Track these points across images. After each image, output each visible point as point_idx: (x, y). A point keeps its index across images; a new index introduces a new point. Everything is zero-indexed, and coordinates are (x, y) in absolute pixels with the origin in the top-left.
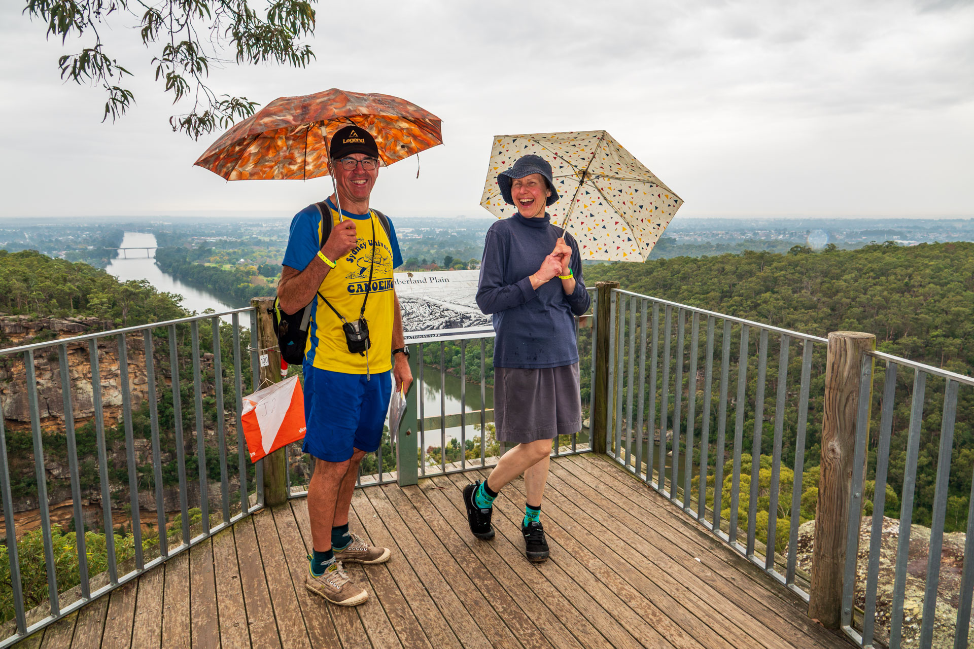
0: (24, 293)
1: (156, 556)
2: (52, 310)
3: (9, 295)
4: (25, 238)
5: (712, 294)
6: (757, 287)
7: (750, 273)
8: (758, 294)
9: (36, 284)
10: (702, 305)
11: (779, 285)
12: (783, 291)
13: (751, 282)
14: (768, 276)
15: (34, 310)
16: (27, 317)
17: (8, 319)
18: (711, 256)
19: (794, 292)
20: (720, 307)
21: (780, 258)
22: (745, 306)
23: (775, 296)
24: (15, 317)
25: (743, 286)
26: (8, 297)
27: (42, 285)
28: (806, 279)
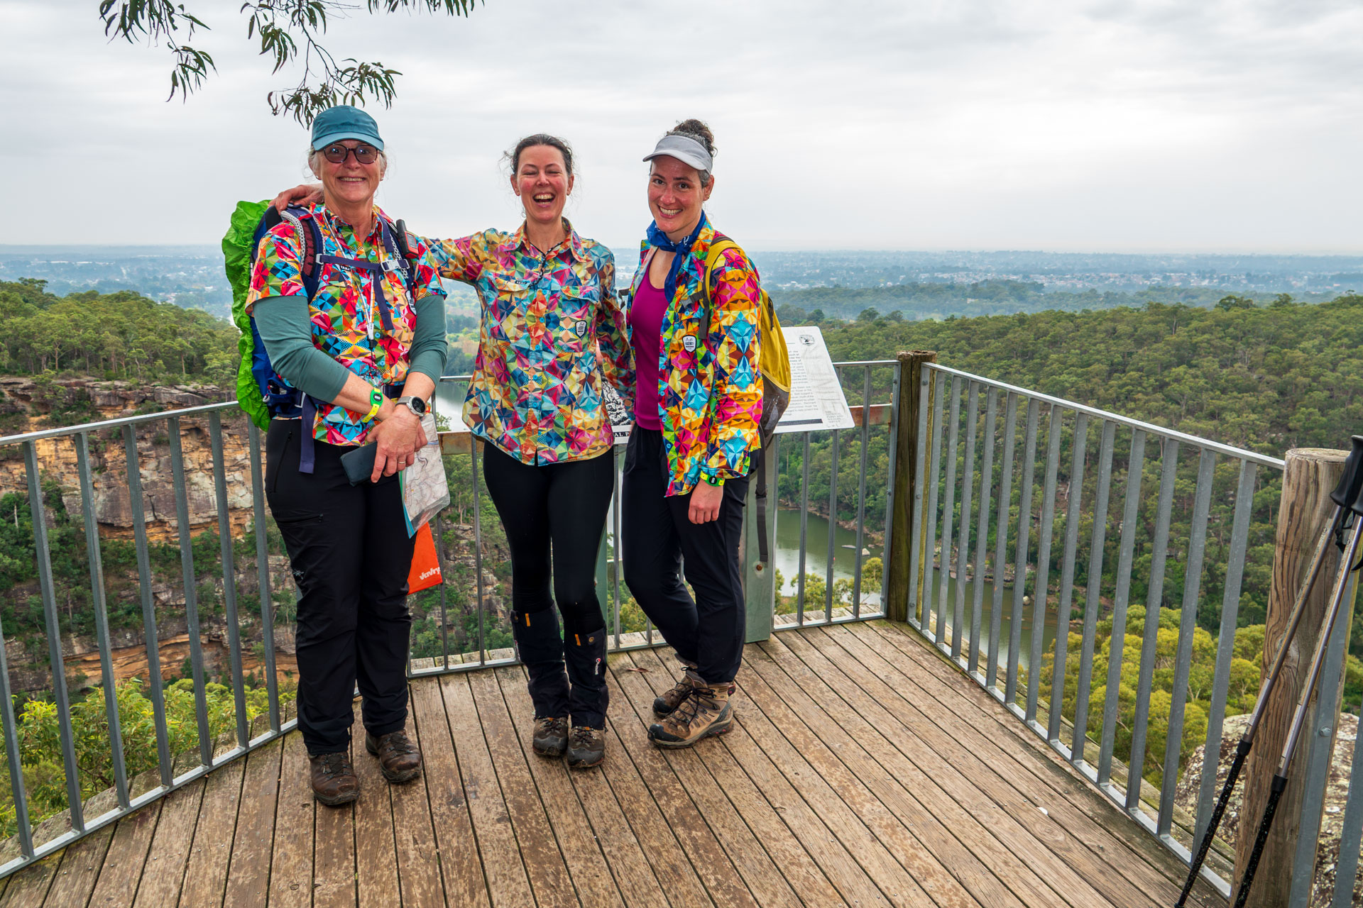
0: (120, 350)
1: (194, 765)
2: (158, 375)
3: (101, 351)
5: (1096, 367)
6: (1166, 358)
7: (1157, 337)
8: (1166, 368)
9: (136, 338)
10: (1081, 383)
11: (1199, 355)
12: (1205, 364)
13: (1156, 350)
14: (1183, 341)
15: (134, 375)
16: (124, 384)
17: (99, 387)
18: (1096, 311)
19: (1223, 366)
20: (1107, 387)
21: (1202, 315)
22: (1145, 385)
23: (1192, 371)
24: (109, 383)
25: (1144, 356)
26: (99, 356)
27: (143, 340)
28: (1243, 346)
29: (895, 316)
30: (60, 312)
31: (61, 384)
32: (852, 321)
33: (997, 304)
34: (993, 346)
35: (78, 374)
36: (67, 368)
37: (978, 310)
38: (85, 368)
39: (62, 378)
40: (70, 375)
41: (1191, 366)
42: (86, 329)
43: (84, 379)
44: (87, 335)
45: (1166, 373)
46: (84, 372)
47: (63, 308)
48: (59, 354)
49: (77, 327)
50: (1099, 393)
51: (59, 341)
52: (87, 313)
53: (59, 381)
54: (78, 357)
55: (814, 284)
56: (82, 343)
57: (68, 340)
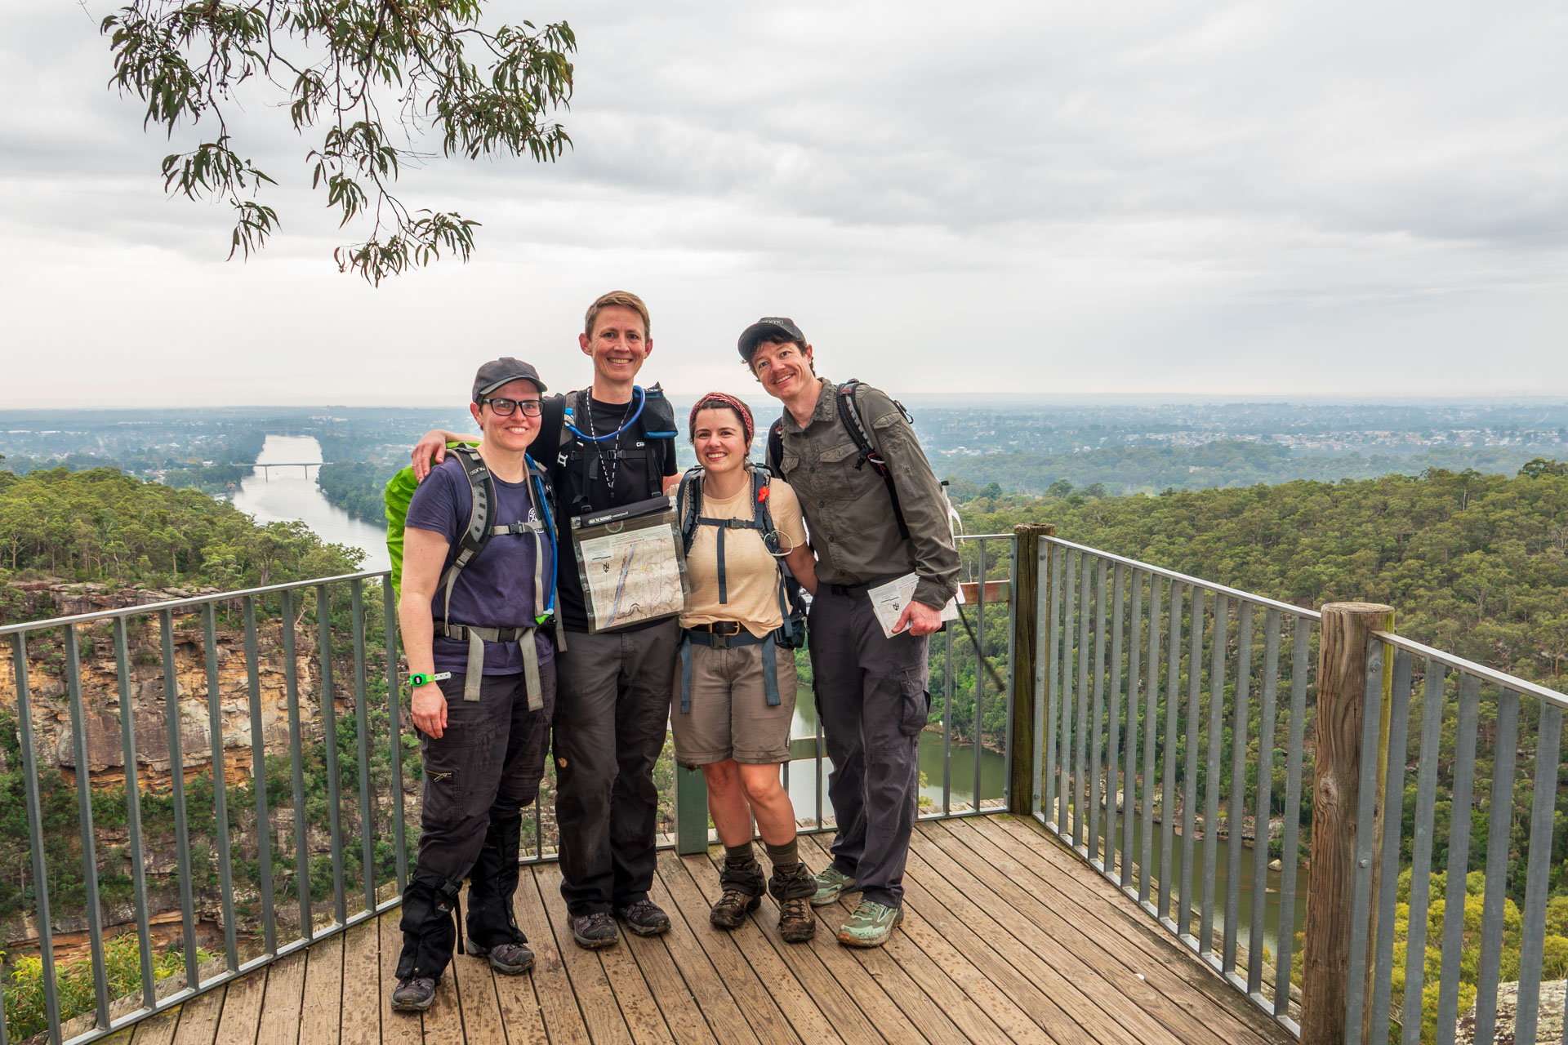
0: (94, 543)
2: (141, 574)
3: (69, 546)
4: (98, 447)
5: (1362, 554)
6: (1454, 542)
7: (1441, 514)
8: (1455, 555)
9: (116, 528)
10: (1342, 576)
11: (1499, 536)
12: (1508, 549)
13: (1441, 531)
14: (1477, 520)
15: (112, 574)
16: (98, 587)
17: (69, 589)
18: (1360, 480)
19: (1531, 551)
20: (1377, 580)
21: (1501, 484)
22: (1428, 577)
23: (1491, 558)
24: (79, 585)
25: (1426, 538)
26: (68, 550)
27: (125, 529)
28: (1557, 525)
29: (1095, 491)
30: (20, 495)
31: (18, 587)
32: (1039, 498)
33: (1229, 473)
34: (1225, 528)
35: (41, 574)
36: (27, 566)
37: (1203, 481)
38: (49, 567)
39: (21, 579)
40: (30, 576)
41: (1488, 552)
42: (52, 517)
43: (48, 580)
44: (54, 524)
45: (1455, 561)
46: (48, 571)
47: (23, 490)
48: (17, 549)
49: (41, 513)
50: (1367, 588)
51: (17, 532)
52: (54, 496)
53: (16, 584)
54: (42, 552)
55: (986, 450)
56: (47, 535)
57: (29, 530)
